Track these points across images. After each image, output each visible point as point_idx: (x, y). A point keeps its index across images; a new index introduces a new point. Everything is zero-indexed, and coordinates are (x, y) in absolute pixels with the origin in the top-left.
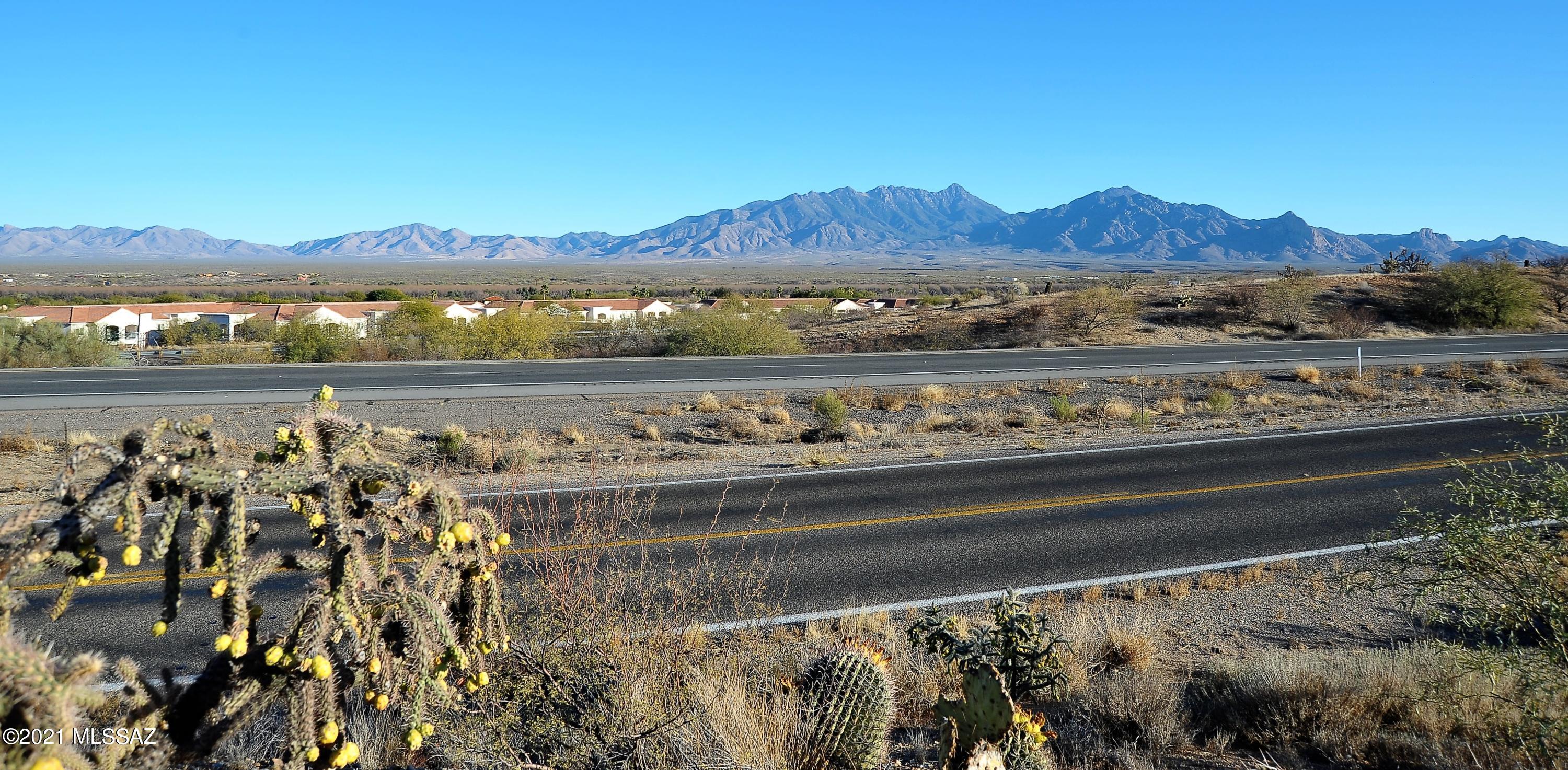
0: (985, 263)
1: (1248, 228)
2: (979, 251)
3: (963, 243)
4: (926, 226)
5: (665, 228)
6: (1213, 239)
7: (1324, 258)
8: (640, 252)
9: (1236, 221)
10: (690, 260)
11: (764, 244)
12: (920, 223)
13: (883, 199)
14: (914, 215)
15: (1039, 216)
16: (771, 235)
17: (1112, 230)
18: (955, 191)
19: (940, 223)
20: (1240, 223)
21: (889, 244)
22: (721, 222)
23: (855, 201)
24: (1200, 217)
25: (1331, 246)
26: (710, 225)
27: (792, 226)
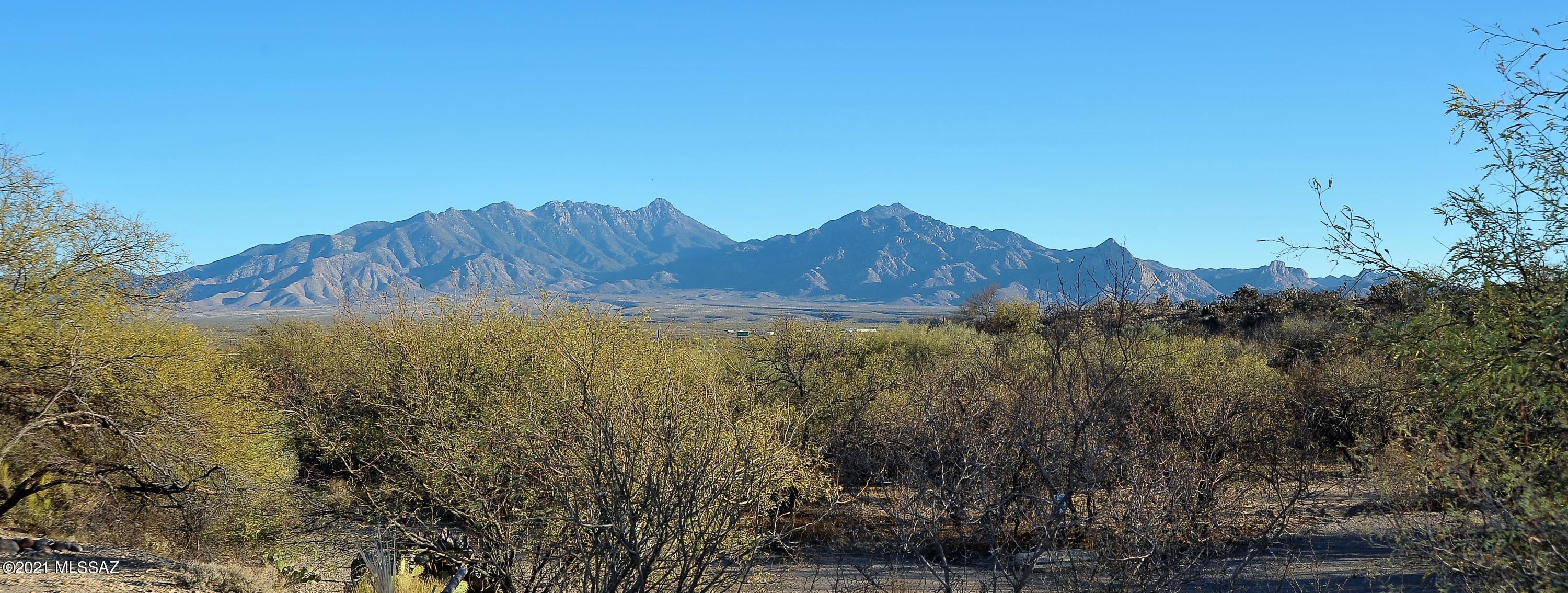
0: (709, 311)
1: (1058, 261)
2: (695, 293)
3: (673, 282)
4: (619, 259)
6: (1011, 277)
9: (1042, 252)
10: (268, 311)
11: (381, 286)
12: (611, 255)
13: (557, 220)
14: (601, 244)
15: (780, 244)
16: (390, 272)
17: (879, 264)
18: (660, 208)
19: (639, 255)
20: (1047, 254)
21: (566, 285)
22: (314, 253)
23: (515, 222)
24: (996, 246)
25: (1162, 285)
26: (296, 258)
27: (422, 260)
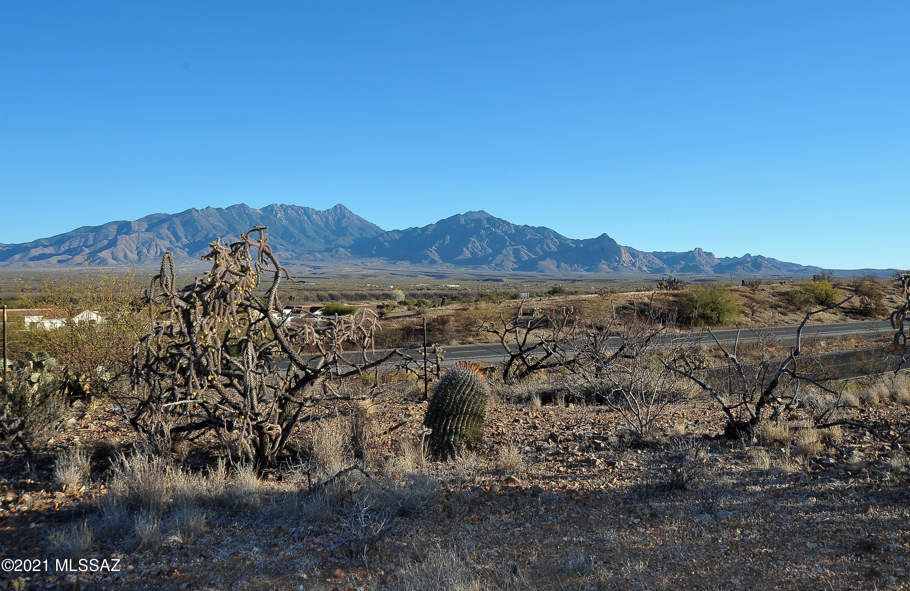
0: (364, 272)
1: (574, 246)
2: (360, 261)
3: (346, 255)
4: (314, 240)
5: (60, 237)
6: (547, 255)
7: (629, 270)
8: (31, 259)
9: (566, 240)
10: (87, 268)
12: (308, 237)
13: (276, 216)
14: (303, 231)
15: (410, 234)
16: (168, 245)
17: (470, 246)
18: (340, 210)
19: (326, 238)
20: (569, 242)
21: (280, 255)
22: (119, 232)
23: (249, 216)
24: (539, 236)
25: (634, 261)
26: (108, 235)
27: (189, 238)
